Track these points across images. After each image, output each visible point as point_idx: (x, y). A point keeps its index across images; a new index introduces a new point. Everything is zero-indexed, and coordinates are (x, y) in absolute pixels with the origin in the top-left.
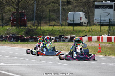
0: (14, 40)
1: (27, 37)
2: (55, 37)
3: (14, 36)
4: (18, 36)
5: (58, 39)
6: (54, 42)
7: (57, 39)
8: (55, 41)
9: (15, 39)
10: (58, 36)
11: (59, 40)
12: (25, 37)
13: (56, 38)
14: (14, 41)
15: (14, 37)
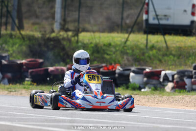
0: (3, 78)
1: (59, 67)
2: (178, 73)
3: (4, 62)
4: (22, 64)
5: (191, 77)
6: (173, 88)
7: (187, 81)
8: (180, 86)
9: (9, 75)
10: (192, 69)
11: (193, 83)
12: (51, 69)
13: (182, 74)
14: (6, 81)
15: (5, 65)
